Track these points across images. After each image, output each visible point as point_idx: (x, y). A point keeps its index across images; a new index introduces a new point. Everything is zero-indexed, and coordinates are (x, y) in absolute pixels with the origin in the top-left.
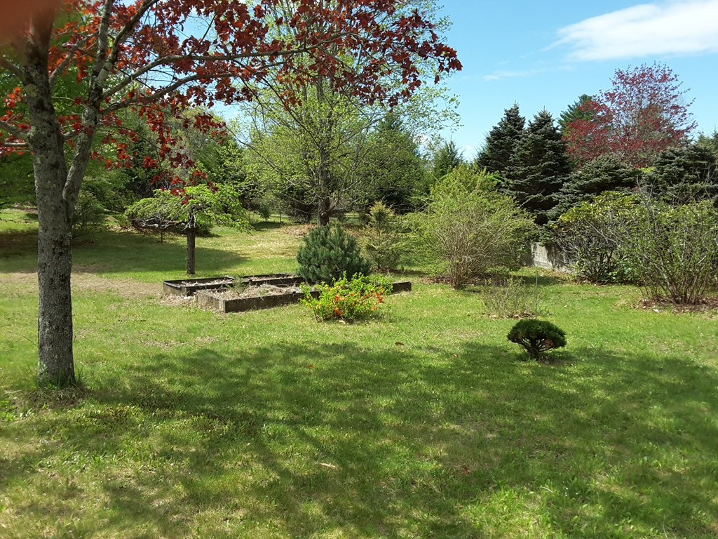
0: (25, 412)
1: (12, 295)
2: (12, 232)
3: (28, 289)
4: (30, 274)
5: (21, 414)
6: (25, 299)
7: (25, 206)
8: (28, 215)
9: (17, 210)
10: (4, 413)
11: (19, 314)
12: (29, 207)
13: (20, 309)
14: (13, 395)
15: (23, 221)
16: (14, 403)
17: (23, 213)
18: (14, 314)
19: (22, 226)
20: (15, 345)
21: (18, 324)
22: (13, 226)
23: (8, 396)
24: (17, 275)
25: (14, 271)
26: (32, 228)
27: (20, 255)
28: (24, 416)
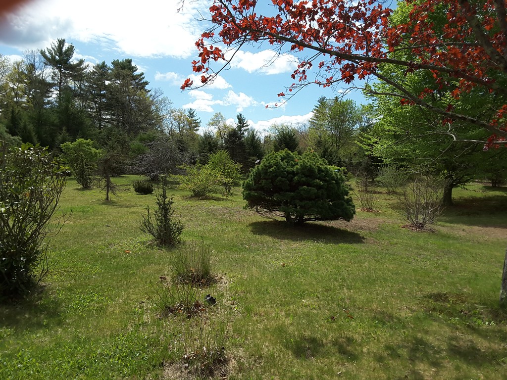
0: (490, 322)
1: (473, 241)
2: (473, 198)
3: (484, 239)
4: (485, 228)
5: (487, 323)
6: (482, 245)
7: (483, 181)
8: (485, 187)
9: (477, 183)
10: (475, 319)
11: (479, 255)
12: (485, 181)
13: (480, 252)
14: (480, 308)
15: (481, 191)
16: (481, 314)
17: (481, 185)
18: (476, 254)
19: (480, 194)
20: (479, 275)
21: (479, 261)
22: (474, 194)
23: (477, 309)
24: (476, 228)
25: (474, 225)
26: (487, 196)
27: (478, 214)
28: (489, 324)
